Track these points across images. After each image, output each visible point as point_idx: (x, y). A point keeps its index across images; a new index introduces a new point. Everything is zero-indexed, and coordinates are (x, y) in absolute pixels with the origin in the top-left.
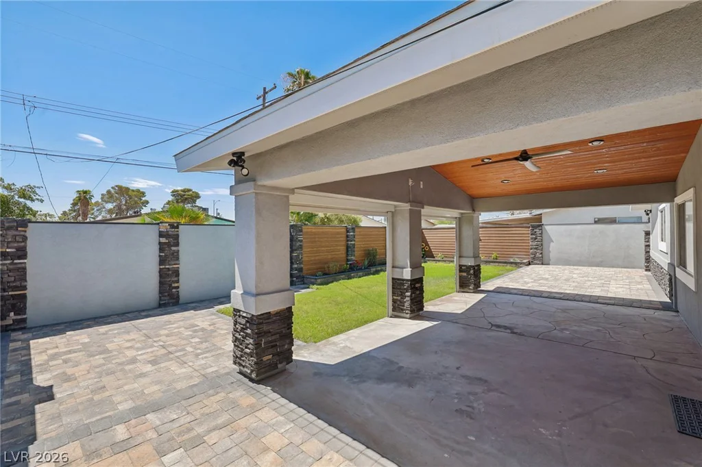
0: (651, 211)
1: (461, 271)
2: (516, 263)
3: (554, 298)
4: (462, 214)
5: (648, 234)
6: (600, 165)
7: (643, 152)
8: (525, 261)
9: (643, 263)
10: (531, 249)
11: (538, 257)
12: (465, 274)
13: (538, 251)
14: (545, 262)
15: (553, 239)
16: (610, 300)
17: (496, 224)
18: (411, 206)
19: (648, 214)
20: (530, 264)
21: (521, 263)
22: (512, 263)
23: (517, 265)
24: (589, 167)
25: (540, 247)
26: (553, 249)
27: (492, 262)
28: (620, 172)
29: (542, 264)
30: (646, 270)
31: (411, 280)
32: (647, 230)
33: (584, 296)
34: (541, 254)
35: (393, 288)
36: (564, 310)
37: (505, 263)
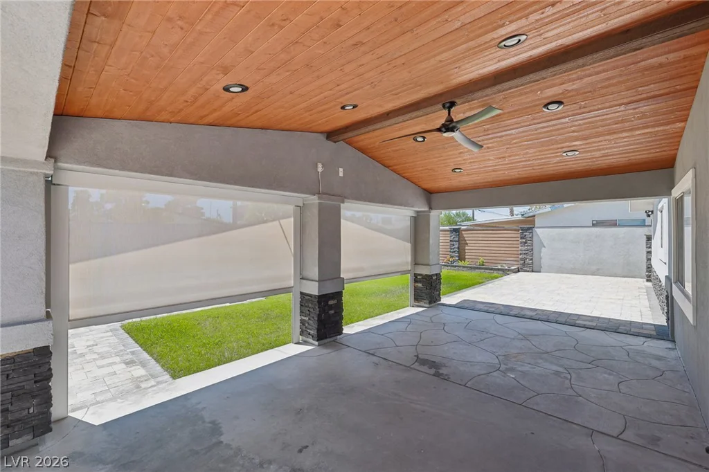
0: (652, 212)
1: (416, 281)
2: (503, 270)
3: (523, 317)
4: (418, 212)
5: (649, 238)
6: (567, 144)
7: (622, 121)
8: (513, 268)
9: (644, 273)
10: (521, 254)
11: (528, 264)
12: (420, 285)
13: (528, 257)
14: (534, 269)
15: (545, 244)
16: (592, 321)
17: (490, 226)
18: (319, 198)
19: (649, 216)
20: (519, 271)
21: (509, 270)
22: (499, 270)
23: (505, 272)
24: (555, 146)
25: (530, 252)
26: (544, 256)
27: (477, 268)
28: (597, 154)
29: (533, 271)
30: (647, 281)
31: (320, 297)
32: (647, 234)
33: (561, 314)
34: (532, 259)
35: (301, 305)
36: (526, 337)
37: (492, 269)
